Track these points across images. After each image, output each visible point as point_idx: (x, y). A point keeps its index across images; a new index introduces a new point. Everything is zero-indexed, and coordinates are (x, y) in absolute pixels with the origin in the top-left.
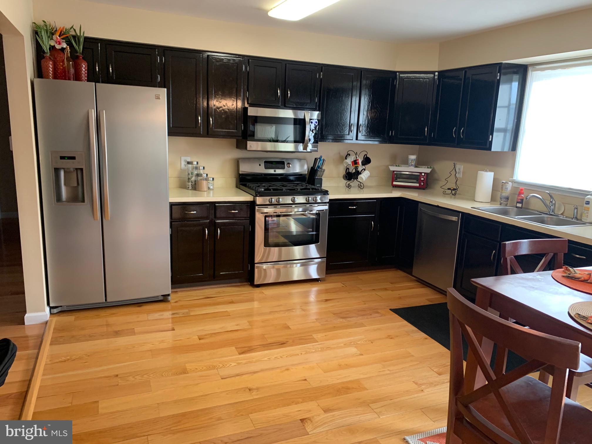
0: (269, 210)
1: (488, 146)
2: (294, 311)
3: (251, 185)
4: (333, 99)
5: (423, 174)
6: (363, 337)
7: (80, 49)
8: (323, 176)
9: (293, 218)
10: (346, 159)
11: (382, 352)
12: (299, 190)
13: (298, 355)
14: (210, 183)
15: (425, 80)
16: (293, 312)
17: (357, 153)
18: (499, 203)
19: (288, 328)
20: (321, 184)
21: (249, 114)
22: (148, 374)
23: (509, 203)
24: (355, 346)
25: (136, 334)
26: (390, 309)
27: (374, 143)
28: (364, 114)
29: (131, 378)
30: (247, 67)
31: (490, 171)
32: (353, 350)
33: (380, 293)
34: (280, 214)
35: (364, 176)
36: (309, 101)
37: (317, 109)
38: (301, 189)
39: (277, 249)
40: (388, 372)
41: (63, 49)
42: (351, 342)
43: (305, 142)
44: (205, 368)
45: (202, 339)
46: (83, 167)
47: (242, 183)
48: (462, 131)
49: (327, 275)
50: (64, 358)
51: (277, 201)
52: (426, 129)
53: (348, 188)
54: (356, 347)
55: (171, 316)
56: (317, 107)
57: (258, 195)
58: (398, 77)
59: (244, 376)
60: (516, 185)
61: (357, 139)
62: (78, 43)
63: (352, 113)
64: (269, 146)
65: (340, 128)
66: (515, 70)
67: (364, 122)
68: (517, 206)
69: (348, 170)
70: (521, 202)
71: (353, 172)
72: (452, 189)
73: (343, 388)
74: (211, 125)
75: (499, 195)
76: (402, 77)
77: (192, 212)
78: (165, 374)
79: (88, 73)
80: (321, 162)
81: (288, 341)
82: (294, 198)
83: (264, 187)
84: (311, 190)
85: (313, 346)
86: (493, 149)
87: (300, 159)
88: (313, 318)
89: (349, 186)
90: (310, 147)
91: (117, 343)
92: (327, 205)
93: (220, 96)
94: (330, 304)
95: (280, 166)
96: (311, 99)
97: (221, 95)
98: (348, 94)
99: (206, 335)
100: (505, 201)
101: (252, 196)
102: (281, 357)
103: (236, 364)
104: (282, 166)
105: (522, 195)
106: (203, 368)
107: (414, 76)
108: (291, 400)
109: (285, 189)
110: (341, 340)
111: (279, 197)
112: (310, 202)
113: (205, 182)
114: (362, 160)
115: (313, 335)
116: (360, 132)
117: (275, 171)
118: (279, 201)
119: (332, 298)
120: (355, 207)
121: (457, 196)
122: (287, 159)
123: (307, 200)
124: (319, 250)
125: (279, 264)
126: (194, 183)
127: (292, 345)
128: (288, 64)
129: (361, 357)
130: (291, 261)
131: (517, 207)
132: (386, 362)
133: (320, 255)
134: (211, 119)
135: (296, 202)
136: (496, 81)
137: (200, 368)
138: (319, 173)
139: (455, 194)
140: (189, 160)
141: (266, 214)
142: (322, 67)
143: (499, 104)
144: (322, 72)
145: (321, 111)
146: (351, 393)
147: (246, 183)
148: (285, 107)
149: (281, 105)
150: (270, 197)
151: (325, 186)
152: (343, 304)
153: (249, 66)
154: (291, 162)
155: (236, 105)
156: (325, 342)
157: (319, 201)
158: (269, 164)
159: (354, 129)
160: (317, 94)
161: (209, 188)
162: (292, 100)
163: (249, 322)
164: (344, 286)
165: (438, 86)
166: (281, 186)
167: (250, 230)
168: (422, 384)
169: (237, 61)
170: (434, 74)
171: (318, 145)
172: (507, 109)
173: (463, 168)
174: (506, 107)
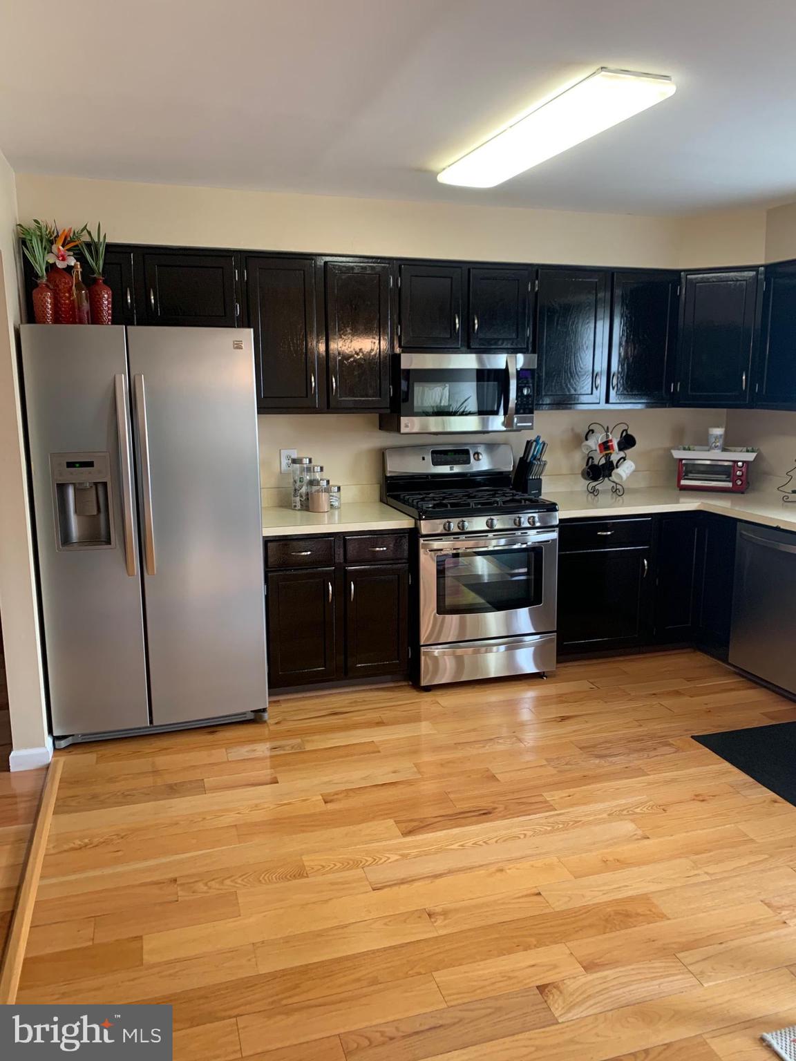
0: (445, 545)
3: (409, 497)
4: (559, 327)
5: (740, 464)
6: (645, 797)
7: (98, 265)
8: (543, 475)
10: (587, 439)
11: (687, 832)
12: (500, 503)
13: (519, 838)
14: (333, 496)
15: (739, 283)
17: (608, 428)
19: (493, 778)
20: (540, 490)
21: (404, 367)
22: (233, 878)
24: (630, 817)
25: (207, 792)
26: (692, 737)
27: (635, 406)
28: (619, 354)
29: (201, 887)
30: (397, 279)
32: (628, 827)
33: (667, 702)
34: (464, 552)
35: (625, 471)
36: (514, 336)
37: (530, 349)
38: (504, 502)
39: (456, 617)
40: (707, 878)
41: (69, 269)
42: (624, 810)
43: (508, 412)
44: (339, 865)
45: (331, 801)
46: (107, 479)
47: (390, 493)
49: (559, 665)
50: (78, 842)
51: (459, 527)
52: (744, 378)
53: (592, 495)
54: (633, 821)
55: (268, 753)
56: (529, 345)
57: (424, 517)
58: (683, 281)
59: (416, 884)
61: (607, 401)
62: (96, 256)
63: (597, 351)
65: (575, 383)
67: (620, 369)
69: (591, 460)
71: (600, 465)
73: (617, 913)
74: (334, 391)
76: (691, 279)
77: (303, 553)
78: (263, 878)
79: (113, 308)
80: (539, 447)
81: (495, 809)
82: (492, 519)
83: (433, 500)
84: (523, 503)
89: (594, 492)
90: (517, 422)
91: (173, 809)
92: (554, 531)
93: (350, 336)
94: (569, 727)
95: (461, 459)
96: (517, 331)
98: (589, 318)
99: (337, 794)
101: (411, 518)
102: (485, 842)
103: (398, 857)
104: (464, 457)
106: (335, 865)
107: (715, 277)
108: (515, 940)
109: (474, 503)
110: (601, 806)
111: (464, 519)
112: (522, 526)
113: (324, 496)
114: (619, 439)
115: (545, 794)
116: (613, 388)
117: (450, 468)
118: (463, 526)
119: (573, 714)
120: (609, 533)
122: (472, 445)
123: (516, 522)
126: (304, 498)
127: (504, 817)
128: (473, 268)
129: (646, 842)
130: (481, 641)
132: (697, 854)
133: (535, 629)
134: (334, 380)
135: (494, 528)
137: (329, 866)
138: (535, 469)
140: (295, 456)
141: (440, 553)
142: (537, 271)
144: (537, 279)
145: (537, 351)
146: (635, 926)
147: (399, 493)
148: (470, 350)
149: (462, 346)
150: (446, 520)
151: (548, 491)
152: (596, 726)
153: (400, 276)
154: (479, 451)
155: (378, 351)
156: (571, 809)
157: (538, 524)
158: (440, 456)
159: (602, 382)
160: (529, 321)
161: (332, 505)
162: (481, 335)
163: (416, 765)
164: (594, 687)
165: (766, 292)
166: (465, 498)
167: (410, 584)
168: (783, 908)
169: (378, 269)
170: (757, 271)
171: (533, 416)
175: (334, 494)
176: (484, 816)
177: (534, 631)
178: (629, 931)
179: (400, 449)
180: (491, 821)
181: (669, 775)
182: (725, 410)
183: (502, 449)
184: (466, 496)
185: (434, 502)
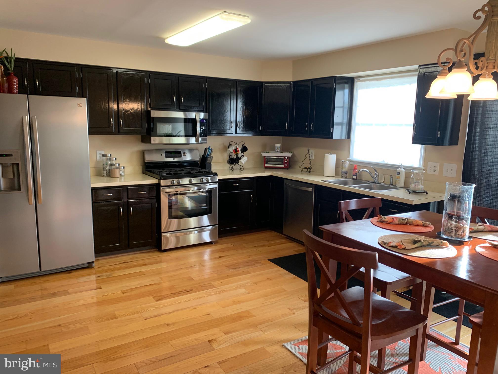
0: (172, 190)
1: (330, 136)
3: (155, 171)
4: (216, 103)
5: (286, 158)
6: (249, 281)
7: (11, 67)
8: (212, 162)
9: (187, 197)
10: (229, 148)
11: (264, 290)
12: (194, 173)
13: (202, 298)
14: (121, 171)
15: (284, 88)
16: (195, 268)
17: (237, 143)
18: (341, 177)
19: (192, 279)
20: (211, 168)
21: (152, 116)
22: (85, 322)
23: (348, 176)
25: (70, 294)
26: (268, 260)
27: (249, 135)
28: (240, 114)
29: (72, 326)
31: (333, 154)
32: (243, 290)
33: (260, 249)
34: (180, 192)
35: (243, 161)
36: (198, 105)
37: (205, 111)
38: (196, 173)
39: (176, 220)
40: (269, 303)
42: (241, 285)
43: (197, 136)
44: (130, 313)
45: (125, 293)
46: (19, 162)
47: (147, 170)
48: (312, 125)
49: (219, 239)
50: (11, 317)
51: (177, 183)
52: (286, 124)
53: (231, 170)
54: (244, 288)
55: (95, 279)
56: (205, 109)
57: (162, 179)
58: (264, 86)
59: (162, 316)
60: (351, 163)
61: (236, 133)
62: (10, 63)
63: (231, 113)
65: (223, 125)
66: (346, 81)
67: (241, 120)
68: (353, 178)
69: (230, 156)
70: (356, 175)
71: (234, 158)
72: (307, 168)
73: (237, 317)
74: (121, 125)
75: (340, 170)
76: (267, 85)
77: (109, 195)
78: (99, 320)
79: (19, 87)
80: (210, 151)
81: (193, 289)
82: (191, 179)
84: (204, 173)
85: (212, 290)
86: (334, 138)
87: (192, 149)
89: (232, 169)
90: (200, 140)
92: (216, 184)
94: (223, 260)
96: (199, 103)
97: (128, 101)
98: (228, 99)
99: (127, 290)
100: (345, 175)
101: (157, 179)
102: (189, 300)
103: (154, 308)
104: (179, 155)
105: (356, 170)
106: (129, 313)
107: (275, 85)
108: (200, 329)
109: (184, 173)
110: (233, 285)
111: (179, 179)
112: (203, 182)
113: (117, 171)
114: (241, 148)
115: (212, 283)
116: (238, 127)
117: (173, 159)
118: (179, 182)
119: (224, 255)
120: (238, 185)
121: (311, 173)
122: (182, 150)
123: (201, 180)
124: (210, 219)
126: (108, 172)
128: (181, 77)
129: (249, 294)
130: (187, 230)
131: (353, 179)
132: (266, 296)
133: (210, 224)
134: (121, 121)
135: (193, 183)
136: (333, 89)
137: (126, 314)
138: (208, 160)
139: (310, 172)
140: (103, 153)
141: (169, 193)
142: (207, 79)
143: (336, 105)
144: (207, 82)
145: (208, 112)
146: (243, 320)
147: (151, 169)
148: (180, 110)
149: (177, 108)
150: (172, 180)
151: (214, 169)
152: (232, 259)
153: (150, 79)
154: (185, 152)
155: (141, 109)
156: (221, 287)
157: (210, 181)
158: (169, 154)
159: (234, 125)
160: (204, 100)
161: (121, 175)
162: (185, 104)
163: (160, 278)
164: (232, 245)
165: (294, 92)
166: (180, 171)
167: (157, 207)
168: (294, 309)
169: (140, 75)
170: (290, 84)
171: (207, 138)
172: (342, 108)
173: (315, 153)
174: (341, 107)
175: (122, 170)
176: (189, 292)
177: (210, 225)
178: (241, 321)
179: (150, 151)
181: (259, 273)
182: (281, 137)
183: (195, 152)
184: (180, 170)
185: (166, 173)
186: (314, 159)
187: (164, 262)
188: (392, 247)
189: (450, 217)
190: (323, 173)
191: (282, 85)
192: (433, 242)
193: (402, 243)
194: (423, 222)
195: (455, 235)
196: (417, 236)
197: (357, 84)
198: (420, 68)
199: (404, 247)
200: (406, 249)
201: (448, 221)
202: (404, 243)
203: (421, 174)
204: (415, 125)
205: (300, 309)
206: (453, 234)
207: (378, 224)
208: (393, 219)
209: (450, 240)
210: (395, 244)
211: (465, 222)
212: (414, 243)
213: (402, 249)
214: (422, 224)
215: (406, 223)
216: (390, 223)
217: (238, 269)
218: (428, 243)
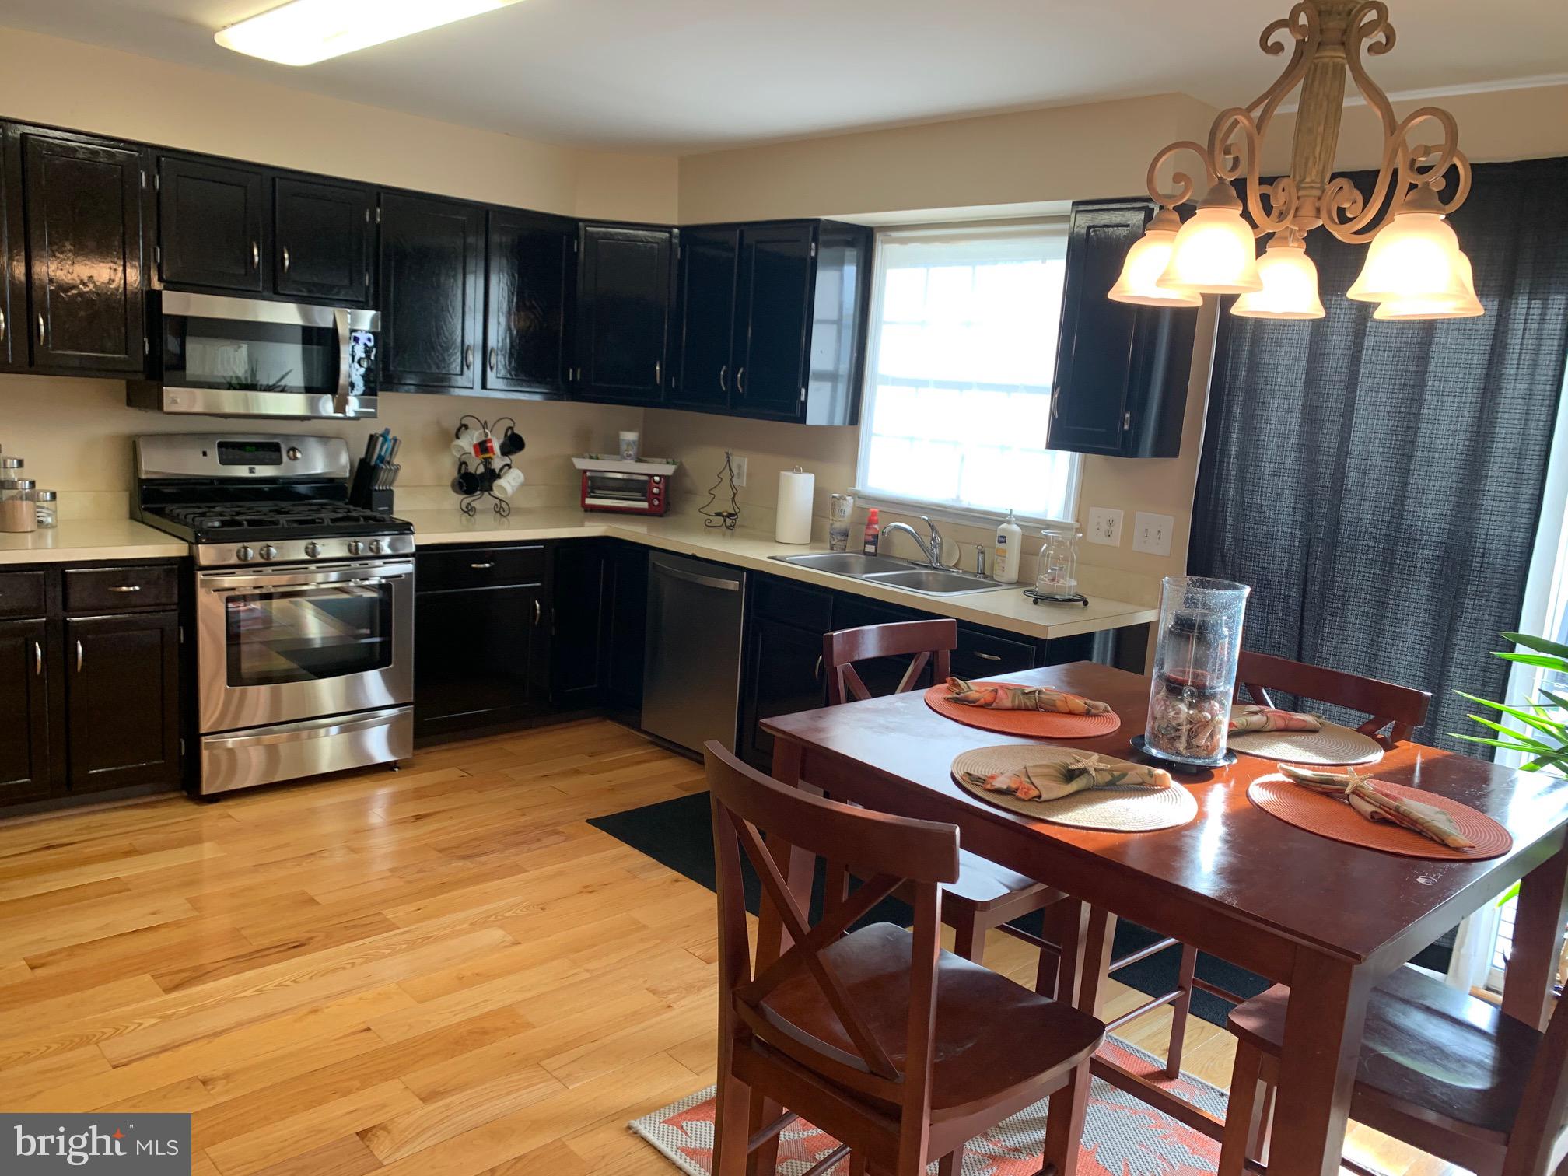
0: (240, 581)
1: (798, 413)
2: (326, 855)
3: (180, 511)
4: (413, 279)
5: (657, 479)
6: (520, 898)
8: (395, 484)
9: (311, 602)
10: (458, 437)
11: (569, 929)
12: (327, 522)
13: (344, 968)
14: (40, 507)
15: (649, 245)
16: (325, 857)
17: (485, 422)
18: (829, 546)
19: (312, 901)
20: (391, 506)
21: (165, 311)
23: (849, 544)
24: (498, 923)
26: (588, 821)
27: (530, 397)
28: (499, 323)
30: (154, 177)
31: (806, 471)
32: (496, 935)
33: (562, 784)
34: (273, 590)
35: (510, 483)
36: (346, 282)
37: (371, 303)
38: (333, 521)
40: (587, 975)
42: (489, 917)
43: (339, 391)
44: (55, 1046)
45: (41, 966)
47: (148, 506)
48: (739, 375)
49: (417, 752)
51: (261, 555)
52: (658, 368)
53: (465, 514)
54: (501, 927)
56: (370, 299)
57: (204, 540)
58: (582, 233)
59: (184, 1049)
60: (861, 503)
61: (484, 386)
63: (467, 317)
64: (230, 401)
65: (438, 357)
66: (849, 238)
67: (500, 344)
68: (867, 550)
69: (463, 466)
70: (874, 541)
71: (477, 473)
72: (725, 514)
73: (471, 1032)
74: (42, 339)
75: (827, 523)
76: (592, 233)
80: (388, 445)
81: (311, 938)
82: (314, 544)
83: (221, 515)
84: (362, 522)
85: (385, 939)
86: (809, 422)
87: (323, 438)
88: (382, 866)
89: (469, 511)
90: (353, 406)
92: (408, 562)
94: (427, 827)
95: (268, 455)
96: (350, 276)
97: (71, 251)
98: (455, 269)
99: (53, 955)
100: (841, 541)
101: (181, 542)
102: (294, 981)
103: (156, 1021)
104: (274, 455)
105: (876, 526)
106: (49, 1047)
107: (620, 233)
108: (329, 1088)
109: (287, 521)
110: (461, 915)
111: (269, 543)
112: (361, 554)
113: (25, 506)
114: (502, 441)
115: (384, 912)
116: (491, 368)
117: (252, 471)
118: (268, 553)
119: (432, 811)
120: (487, 565)
121: (737, 530)
122: (287, 437)
123: (353, 548)
124: (391, 684)
125: (272, 732)
127: (325, 947)
128: (281, 178)
129: (517, 948)
131: (866, 554)
132: (579, 952)
133: (392, 701)
134: (41, 321)
135: (320, 557)
136: (809, 260)
137: (38, 1050)
138: (382, 476)
139: (732, 527)
141: (231, 593)
142: (378, 194)
143: (817, 314)
144: (379, 205)
145: (381, 308)
146: (492, 1043)
147: (163, 505)
148: (278, 296)
149: (264, 289)
150: (241, 544)
151: (402, 509)
152: (463, 822)
153: (159, 173)
154: (294, 446)
155: (122, 284)
156: (419, 925)
157: (386, 551)
158: (232, 451)
159: (476, 359)
160: (367, 265)
161: (40, 522)
162: (297, 277)
163: (191, 900)
164: (465, 774)
165: (681, 262)
166: (272, 513)
167: (182, 641)
168: (669, 992)
169: (119, 158)
170: (671, 233)
171: (376, 400)
172: (835, 326)
173: (748, 465)
174: (832, 322)
175: (45, 504)
176: (295, 949)
177: (390, 703)
178: (485, 1049)
179: (169, 439)
180: (305, 954)
181: (554, 868)
182: (642, 409)
183: (334, 444)
184: (274, 511)
185: (221, 518)
186: (744, 485)
187: (210, 840)
188: (999, 792)
189: (1174, 688)
190: (775, 532)
191: (645, 236)
192: (1124, 775)
193: (1029, 778)
194: (1088, 701)
195: (1186, 748)
196: (1076, 752)
197: (885, 252)
198: (1077, 212)
199: (1036, 793)
200: (1042, 799)
201: (1168, 703)
202: (1034, 780)
203: (1071, 543)
204: (1058, 390)
205: (692, 988)
206: (1181, 745)
207: (949, 709)
208: (995, 691)
209: (1171, 762)
210: (1008, 781)
211: (1217, 705)
212: (1065, 776)
213: (1030, 800)
214: (1084, 711)
215: (1034, 705)
216: (986, 706)
217: (482, 859)
218: (1109, 778)
